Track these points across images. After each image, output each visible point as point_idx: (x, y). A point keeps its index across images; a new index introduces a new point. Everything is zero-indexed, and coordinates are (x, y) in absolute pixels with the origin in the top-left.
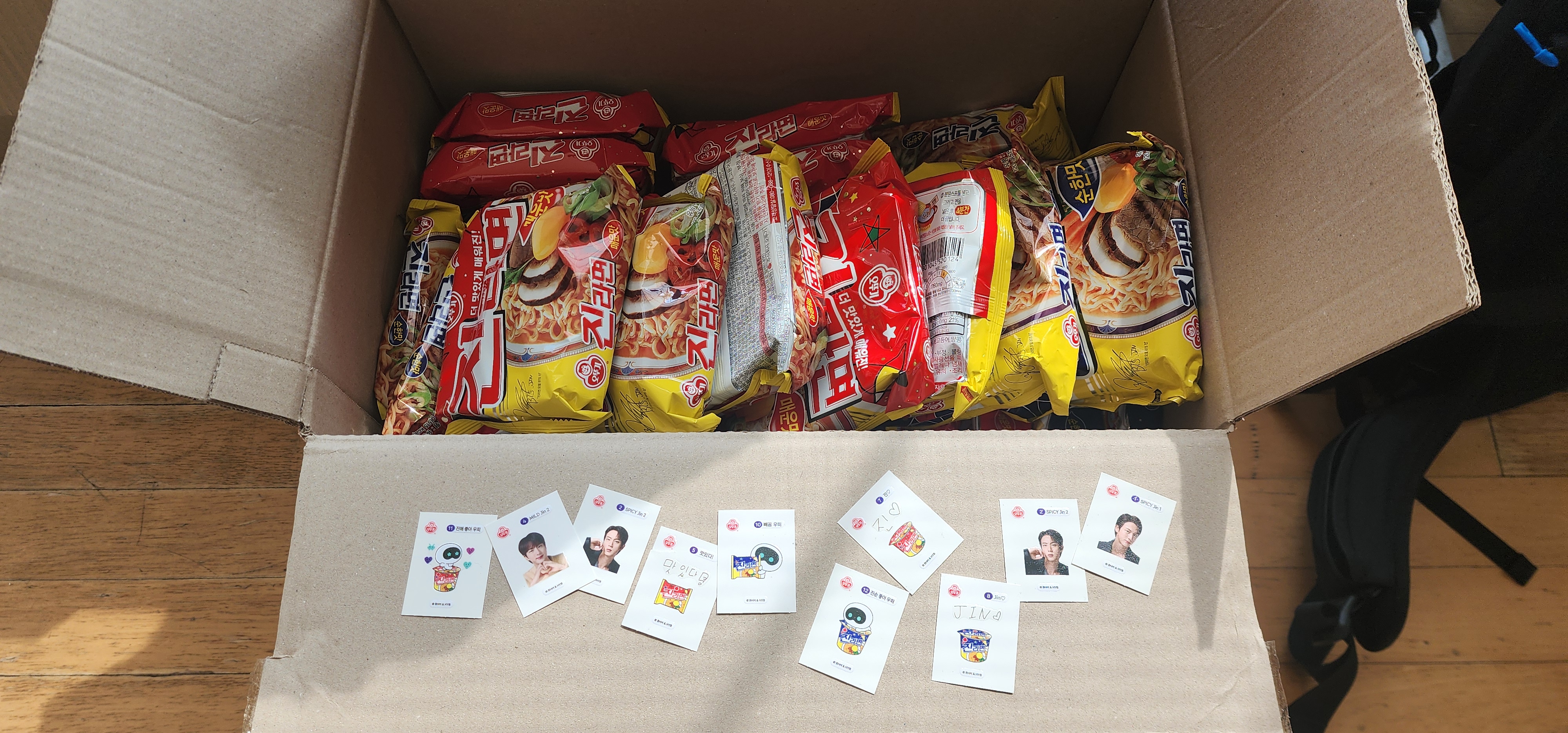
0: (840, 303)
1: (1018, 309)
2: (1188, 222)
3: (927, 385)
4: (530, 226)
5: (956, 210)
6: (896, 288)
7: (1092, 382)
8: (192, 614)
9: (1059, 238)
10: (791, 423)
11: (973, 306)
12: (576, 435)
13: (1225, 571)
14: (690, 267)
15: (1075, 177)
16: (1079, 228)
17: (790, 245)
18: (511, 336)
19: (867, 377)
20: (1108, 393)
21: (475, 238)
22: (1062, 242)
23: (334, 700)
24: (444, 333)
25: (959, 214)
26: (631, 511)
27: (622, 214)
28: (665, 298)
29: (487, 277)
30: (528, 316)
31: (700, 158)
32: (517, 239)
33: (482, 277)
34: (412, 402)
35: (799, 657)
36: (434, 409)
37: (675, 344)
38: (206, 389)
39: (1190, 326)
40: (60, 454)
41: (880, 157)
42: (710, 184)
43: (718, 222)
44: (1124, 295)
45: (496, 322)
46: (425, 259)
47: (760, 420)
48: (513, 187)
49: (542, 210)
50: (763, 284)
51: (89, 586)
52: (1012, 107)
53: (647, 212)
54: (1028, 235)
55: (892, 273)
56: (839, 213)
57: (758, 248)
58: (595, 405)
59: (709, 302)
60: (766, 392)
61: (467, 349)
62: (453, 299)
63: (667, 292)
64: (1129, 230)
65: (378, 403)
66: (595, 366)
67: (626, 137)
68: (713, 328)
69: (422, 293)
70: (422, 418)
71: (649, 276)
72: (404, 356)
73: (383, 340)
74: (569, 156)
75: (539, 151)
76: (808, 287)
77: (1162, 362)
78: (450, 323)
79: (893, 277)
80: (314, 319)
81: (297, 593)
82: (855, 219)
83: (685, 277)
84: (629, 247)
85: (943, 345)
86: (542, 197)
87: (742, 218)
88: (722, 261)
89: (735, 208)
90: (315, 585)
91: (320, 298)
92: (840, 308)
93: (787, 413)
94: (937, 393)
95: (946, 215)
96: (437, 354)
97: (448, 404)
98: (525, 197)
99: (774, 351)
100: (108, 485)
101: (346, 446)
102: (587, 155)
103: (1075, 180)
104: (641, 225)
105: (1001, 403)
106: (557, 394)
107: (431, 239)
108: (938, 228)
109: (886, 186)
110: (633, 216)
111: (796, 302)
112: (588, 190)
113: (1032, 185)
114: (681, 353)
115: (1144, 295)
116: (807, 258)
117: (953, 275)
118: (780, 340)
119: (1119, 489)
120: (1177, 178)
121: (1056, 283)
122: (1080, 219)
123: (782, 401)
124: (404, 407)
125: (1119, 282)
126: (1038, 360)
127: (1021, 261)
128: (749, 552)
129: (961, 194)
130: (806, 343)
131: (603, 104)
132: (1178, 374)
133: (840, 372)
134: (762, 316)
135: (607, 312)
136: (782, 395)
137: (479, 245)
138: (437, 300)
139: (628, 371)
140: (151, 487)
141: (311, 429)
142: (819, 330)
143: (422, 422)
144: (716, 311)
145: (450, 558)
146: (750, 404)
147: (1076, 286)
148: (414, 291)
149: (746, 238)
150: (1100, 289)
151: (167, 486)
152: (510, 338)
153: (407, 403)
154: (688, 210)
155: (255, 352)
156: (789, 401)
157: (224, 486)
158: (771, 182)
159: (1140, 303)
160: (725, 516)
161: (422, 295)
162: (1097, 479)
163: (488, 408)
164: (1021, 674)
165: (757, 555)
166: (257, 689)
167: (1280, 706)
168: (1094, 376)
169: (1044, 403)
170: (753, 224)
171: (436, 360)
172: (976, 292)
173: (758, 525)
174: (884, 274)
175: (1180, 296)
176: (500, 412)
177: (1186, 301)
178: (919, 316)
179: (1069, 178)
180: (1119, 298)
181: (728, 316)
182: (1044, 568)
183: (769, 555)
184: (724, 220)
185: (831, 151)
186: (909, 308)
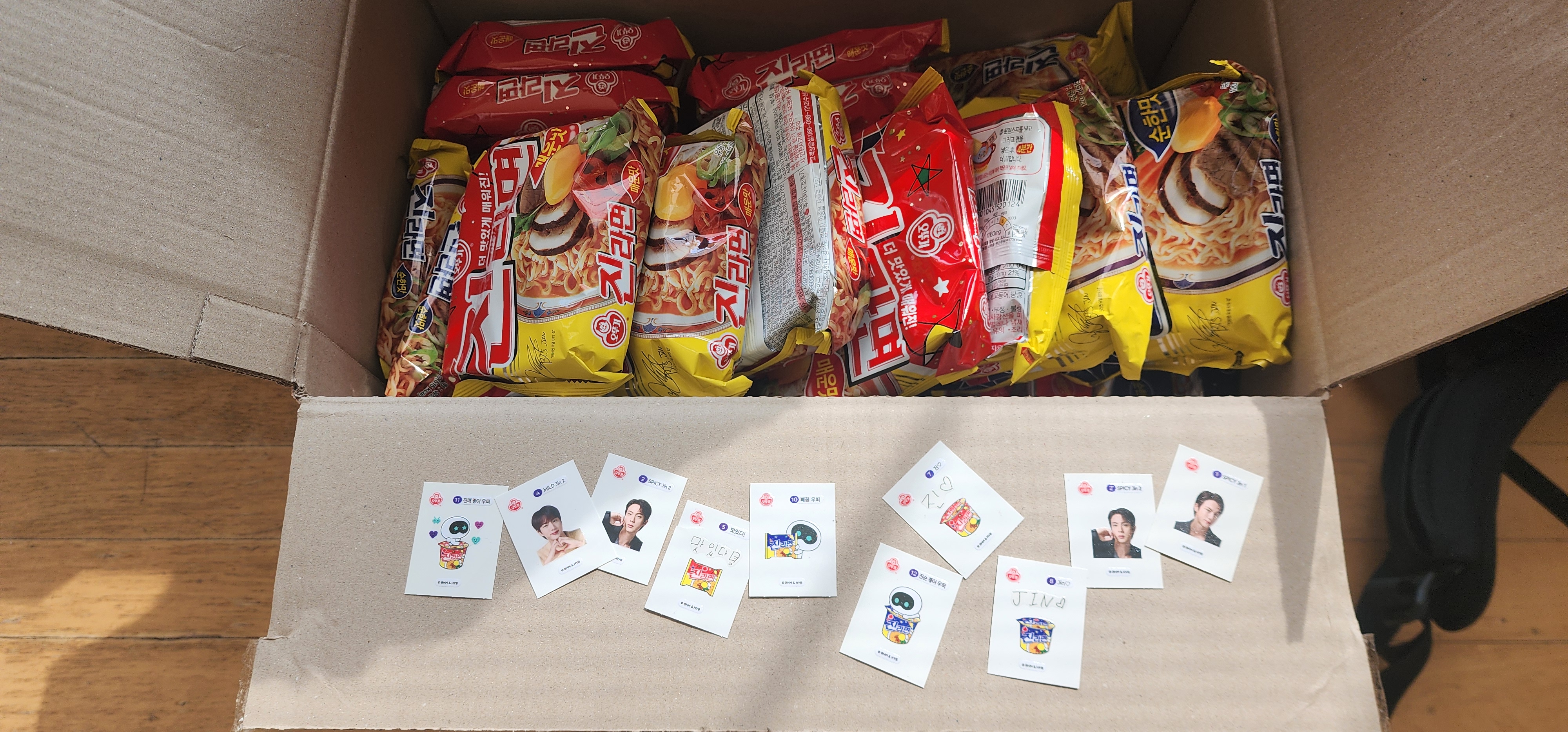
0: (885, 254)
1: (1086, 260)
2: (1279, 163)
3: (983, 346)
4: (541, 167)
5: (1018, 147)
6: (950, 236)
7: (1166, 342)
8: (198, 576)
9: (1132, 181)
10: (829, 386)
11: (1036, 256)
12: (594, 398)
13: (1317, 556)
14: (718, 213)
15: (1149, 112)
16: (1153, 170)
17: (830, 188)
18: (522, 289)
19: (915, 337)
20: (1183, 355)
21: (482, 181)
22: (1135, 185)
23: (333, 685)
24: (451, 285)
25: (1020, 153)
26: (655, 483)
27: (643, 153)
28: (692, 248)
29: (496, 224)
30: (540, 267)
31: (727, 93)
32: (528, 182)
33: (491, 224)
34: (417, 360)
35: (840, 645)
36: (441, 368)
37: (702, 299)
38: (189, 346)
39: (1279, 281)
40: (60, 409)
41: (932, 87)
42: (741, 120)
43: (749, 163)
44: (1203, 246)
45: (506, 273)
46: (430, 204)
47: (795, 382)
48: (525, 124)
49: (555, 150)
50: (799, 233)
51: (92, 546)
52: (1072, 37)
53: (670, 152)
54: (1097, 178)
55: (945, 220)
56: (884, 152)
57: (794, 192)
58: (615, 365)
59: (739, 252)
60: (801, 352)
61: (475, 302)
62: (460, 248)
63: (693, 241)
64: (1212, 173)
65: (381, 360)
66: (614, 323)
67: (646, 70)
68: (743, 281)
69: (427, 242)
70: (428, 377)
71: (673, 223)
72: (408, 310)
73: (385, 292)
74: (585, 91)
75: (553, 86)
76: (849, 236)
77: (1247, 321)
78: (457, 274)
79: (945, 224)
80: (307, 269)
81: (292, 569)
82: (903, 160)
83: (713, 224)
84: (651, 190)
85: (1001, 302)
86: (555, 134)
87: (776, 157)
88: (753, 205)
89: (768, 147)
90: (311, 560)
91: (313, 245)
92: (884, 258)
93: (825, 376)
94: (994, 354)
95: (1006, 155)
96: (444, 308)
97: (455, 363)
98: (536, 135)
99: (811, 308)
100: (110, 441)
101: (344, 409)
102: (604, 90)
103: (1150, 115)
104: (664, 166)
105: (1063, 365)
106: (573, 353)
107: (436, 182)
108: (997, 170)
109: (937, 122)
110: (656, 156)
111: (837, 251)
112: (605, 126)
113: (1101, 121)
114: (709, 309)
115: (1227, 245)
116: (848, 203)
117: (1013, 222)
118: (818, 295)
119: (1200, 463)
120: (1268, 113)
121: (1129, 232)
122: (1154, 160)
123: (819, 363)
124: (408, 365)
125: (1199, 231)
126: (1108, 318)
127: (1089, 207)
128: (784, 529)
129: (1024, 130)
130: (847, 298)
131: (622, 33)
132: (1265, 334)
133: (885, 331)
134: (799, 268)
135: (626, 263)
136: (821, 356)
137: (487, 189)
138: (443, 249)
139: (651, 329)
140: (151, 443)
141: (306, 389)
142: (862, 284)
143: (427, 381)
144: (747, 262)
145: (456, 532)
146: (784, 366)
147: (1149, 235)
148: (418, 239)
149: (781, 181)
150: (1176, 239)
151: (171, 443)
152: (521, 292)
153: (411, 361)
154: (716, 149)
155: (242, 305)
156: (827, 362)
157: (229, 444)
158: (808, 117)
159: (1222, 254)
160: (758, 490)
161: (427, 244)
162: (1173, 452)
163: (498, 367)
164: (1088, 667)
165: (793, 534)
166: (250, 672)
167: (1379, 706)
168: (1168, 336)
169: (1112, 364)
170: (788, 165)
171: (442, 313)
172: (1039, 242)
173: (794, 500)
174: (935, 221)
175: (1268, 247)
176: (511, 372)
177: (1275, 253)
178: (975, 268)
179: (1143, 114)
180: (1199, 248)
181: (760, 268)
182: (1114, 550)
183: (807, 533)
184: (756, 160)
185: (872, 84)
186: (964, 260)
